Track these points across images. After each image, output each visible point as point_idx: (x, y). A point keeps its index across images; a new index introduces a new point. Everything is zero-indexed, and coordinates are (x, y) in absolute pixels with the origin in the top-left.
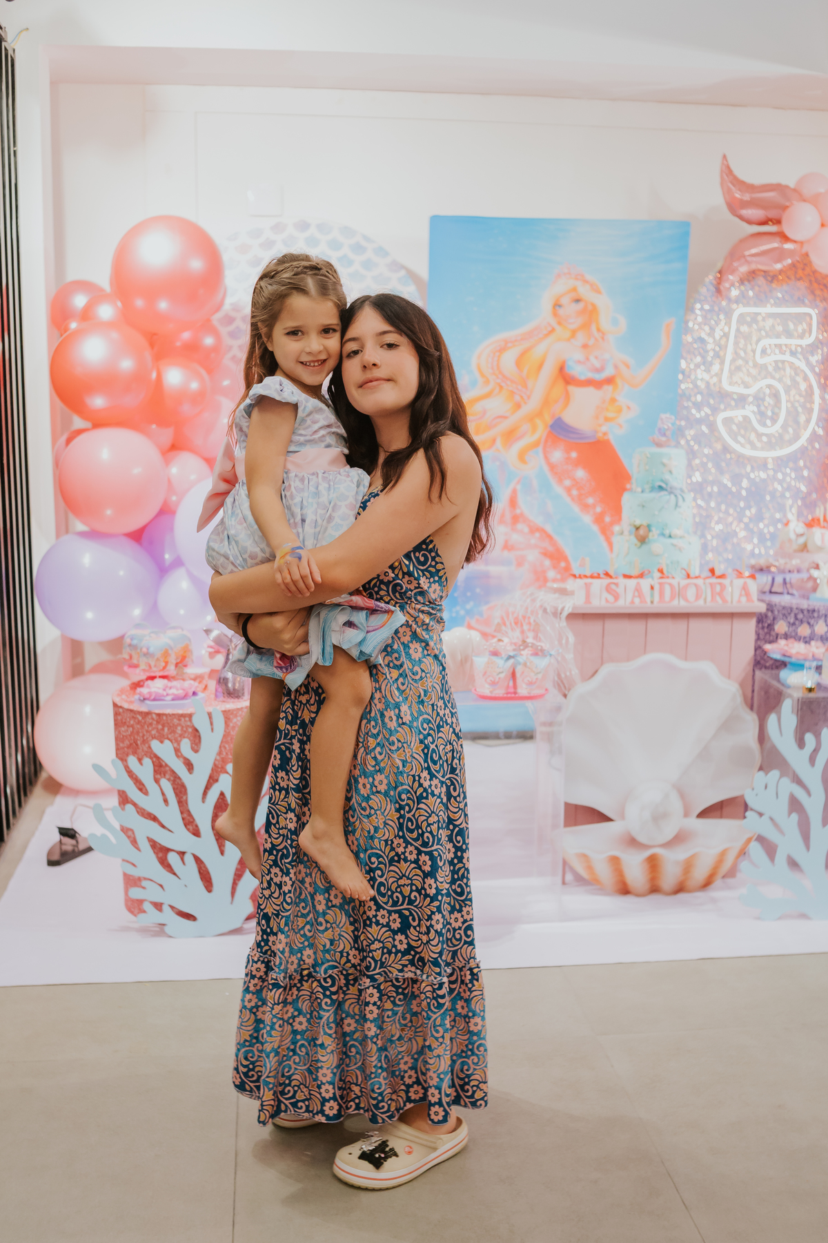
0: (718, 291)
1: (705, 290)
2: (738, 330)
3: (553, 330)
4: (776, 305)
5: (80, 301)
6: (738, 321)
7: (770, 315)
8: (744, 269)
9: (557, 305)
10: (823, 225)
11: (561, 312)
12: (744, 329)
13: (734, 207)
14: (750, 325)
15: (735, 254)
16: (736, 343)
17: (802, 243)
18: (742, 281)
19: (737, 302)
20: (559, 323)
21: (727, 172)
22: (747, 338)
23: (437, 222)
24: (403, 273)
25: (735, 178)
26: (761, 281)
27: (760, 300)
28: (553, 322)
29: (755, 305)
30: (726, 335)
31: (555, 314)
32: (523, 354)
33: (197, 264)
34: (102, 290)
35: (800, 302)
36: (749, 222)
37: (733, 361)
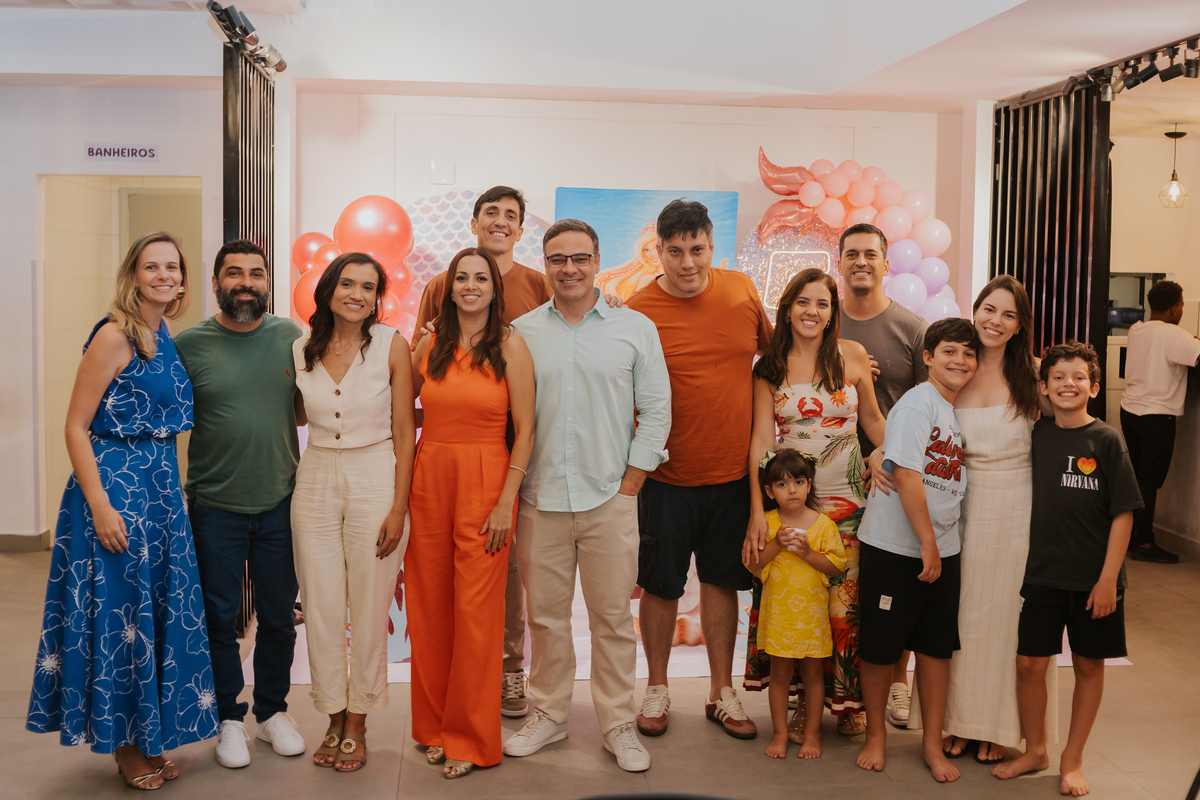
0: (759, 239)
1: (751, 239)
2: (774, 266)
3: (643, 266)
4: (801, 248)
5: (313, 247)
6: (774, 260)
7: (797, 256)
8: (777, 225)
9: (645, 250)
10: (827, 196)
11: (648, 253)
12: (780, 266)
13: (768, 182)
14: (783, 262)
15: (769, 215)
16: (772, 275)
17: (814, 208)
18: (776, 232)
19: (772, 246)
20: (647, 262)
21: (763, 159)
22: (782, 270)
23: (560, 192)
24: (537, 226)
25: (768, 162)
26: (789, 232)
27: (791, 246)
28: (643, 262)
29: (786, 249)
30: (766, 270)
31: (643, 256)
32: (622, 282)
33: (393, 228)
34: (330, 240)
35: (817, 246)
36: (778, 193)
37: (771, 287)
